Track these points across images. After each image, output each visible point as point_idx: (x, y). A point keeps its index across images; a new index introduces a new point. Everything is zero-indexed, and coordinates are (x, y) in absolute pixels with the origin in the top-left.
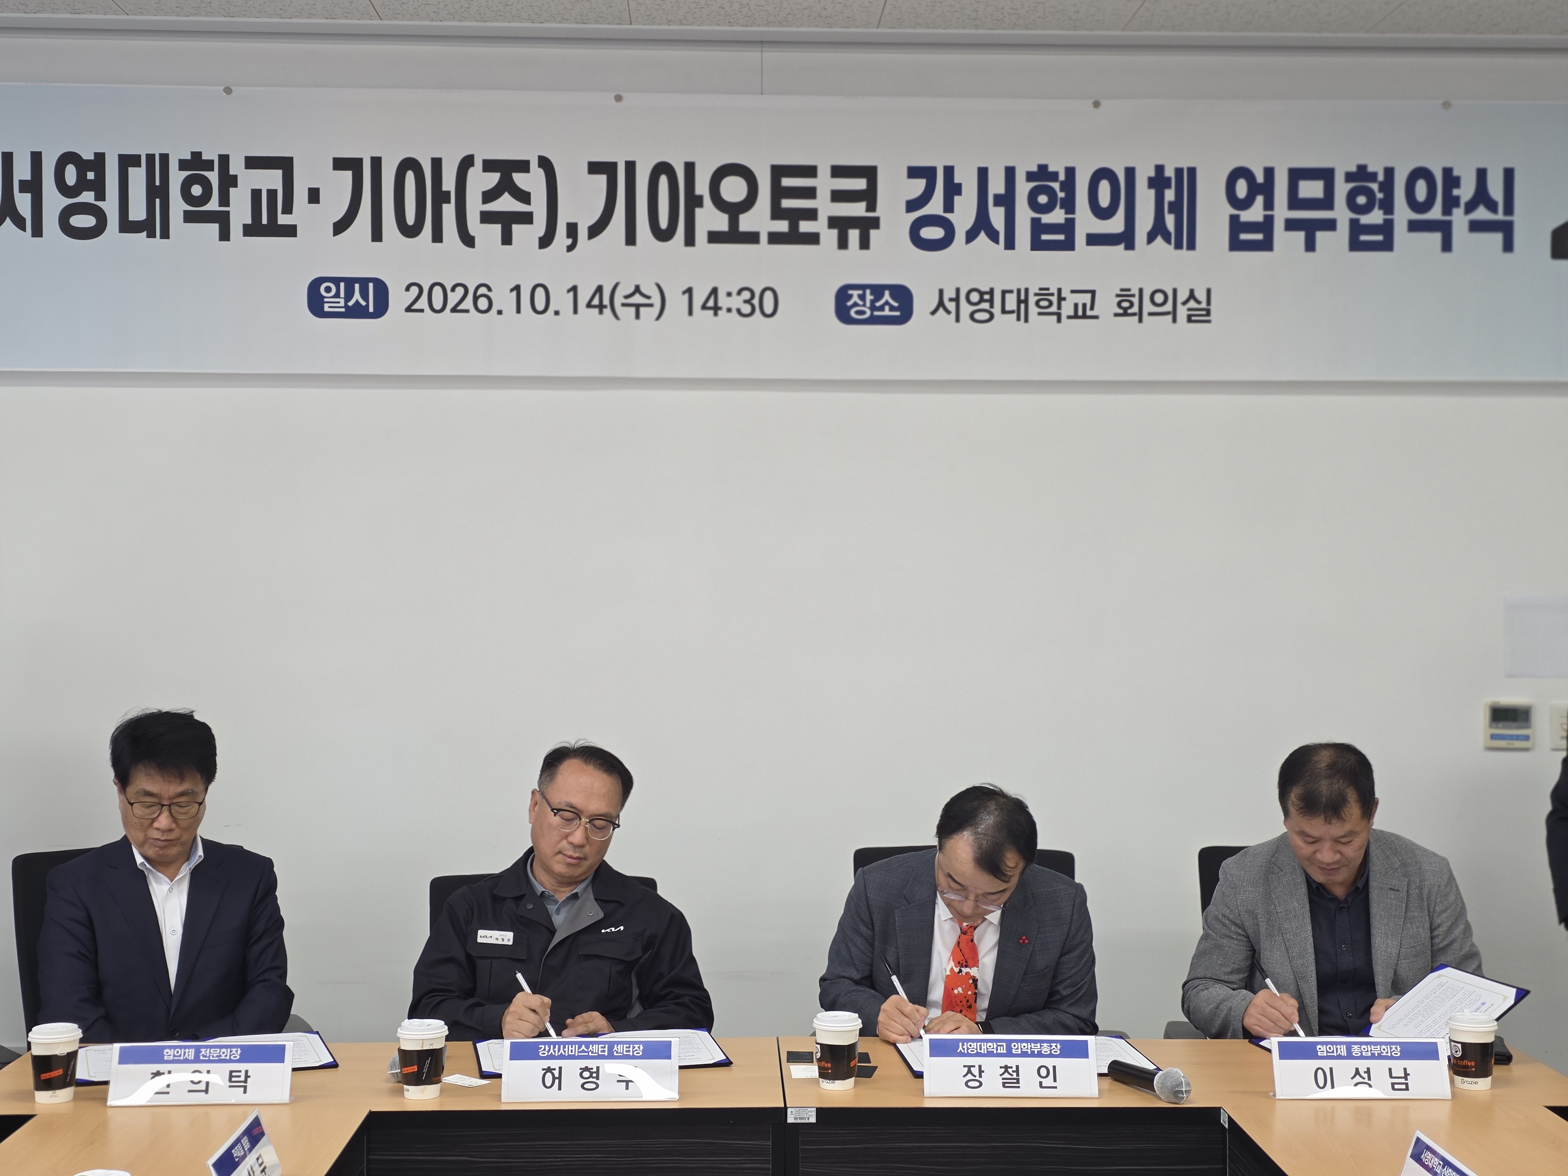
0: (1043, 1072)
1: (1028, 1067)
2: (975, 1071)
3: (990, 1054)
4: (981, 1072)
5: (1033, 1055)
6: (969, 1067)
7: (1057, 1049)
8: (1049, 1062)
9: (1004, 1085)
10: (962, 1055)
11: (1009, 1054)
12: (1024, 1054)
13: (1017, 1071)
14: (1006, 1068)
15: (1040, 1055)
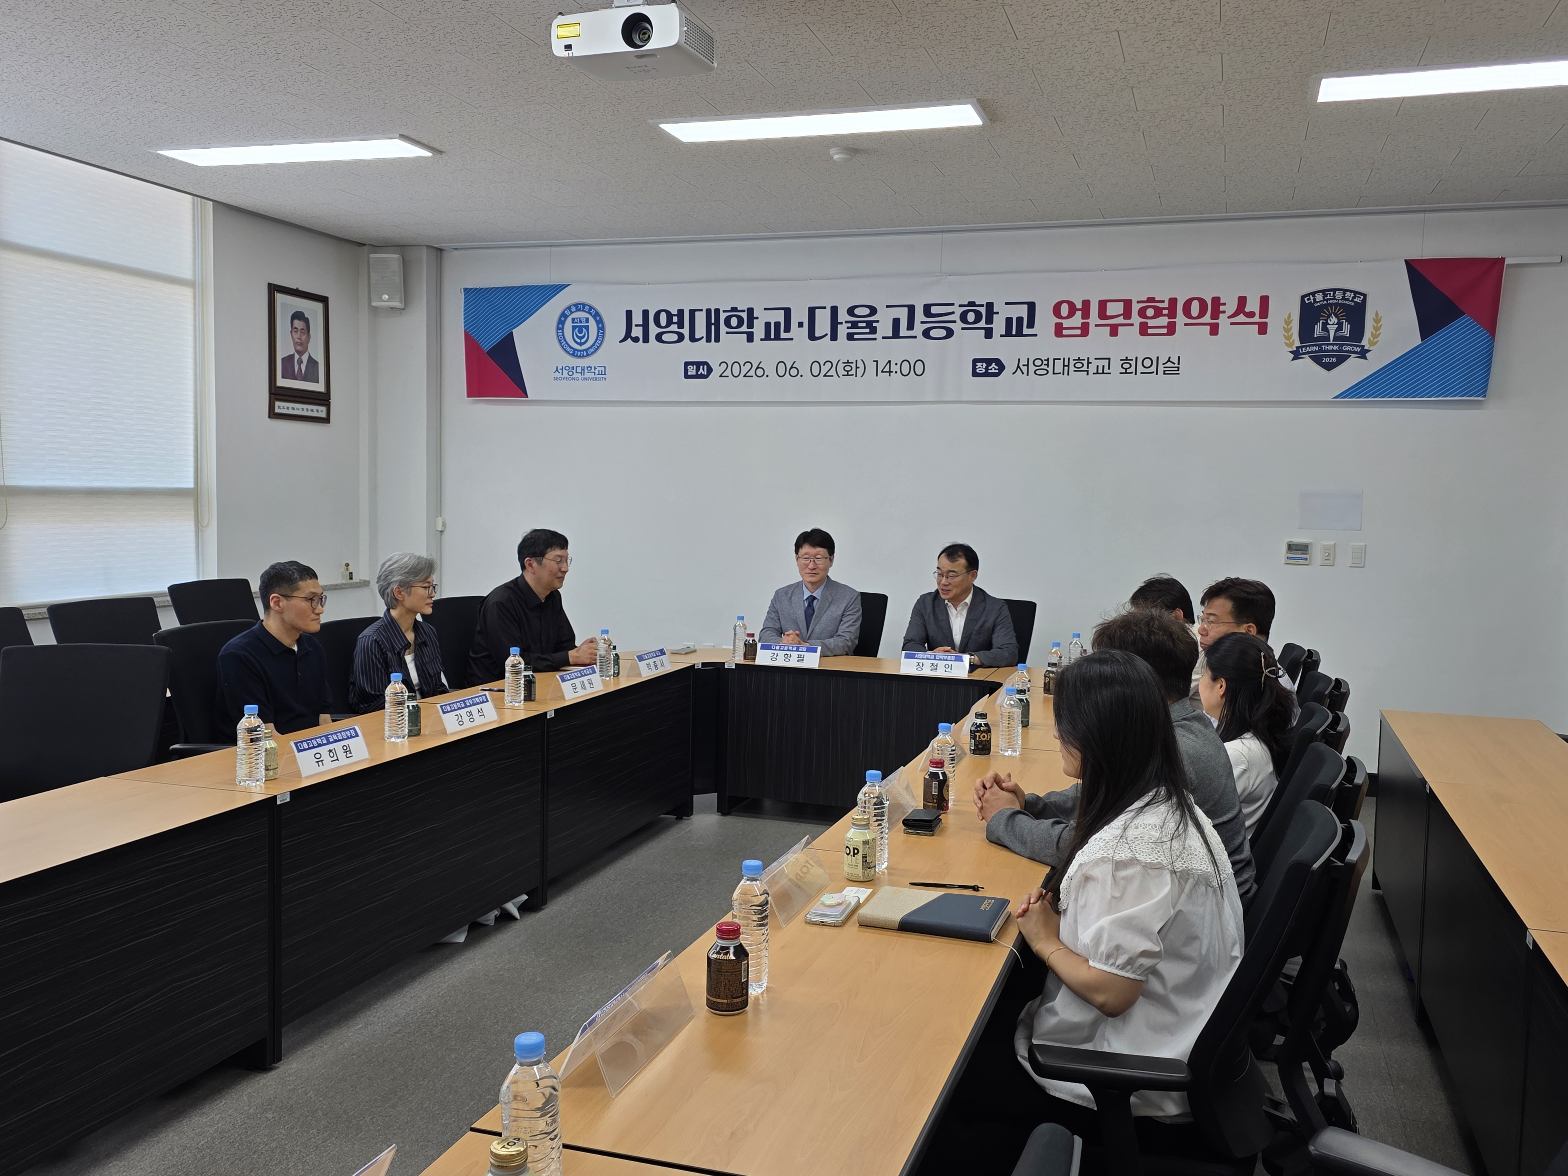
0: (947, 666)
1: (941, 664)
2: (921, 664)
3: (927, 659)
4: (923, 665)
5: (944, 660)
6: (919, 663)
7: (953, 658)
8: (950, 663)
9: (931, 670)
10: (917, 658)
11: (935, 659)
12: (940, 659)
13: (937, 666)
14: (933, 664)
15: (947, 660)
